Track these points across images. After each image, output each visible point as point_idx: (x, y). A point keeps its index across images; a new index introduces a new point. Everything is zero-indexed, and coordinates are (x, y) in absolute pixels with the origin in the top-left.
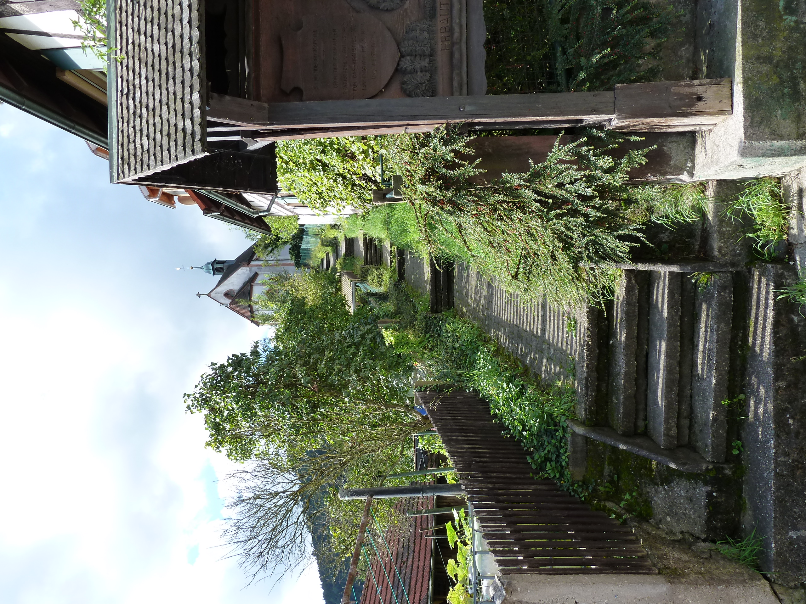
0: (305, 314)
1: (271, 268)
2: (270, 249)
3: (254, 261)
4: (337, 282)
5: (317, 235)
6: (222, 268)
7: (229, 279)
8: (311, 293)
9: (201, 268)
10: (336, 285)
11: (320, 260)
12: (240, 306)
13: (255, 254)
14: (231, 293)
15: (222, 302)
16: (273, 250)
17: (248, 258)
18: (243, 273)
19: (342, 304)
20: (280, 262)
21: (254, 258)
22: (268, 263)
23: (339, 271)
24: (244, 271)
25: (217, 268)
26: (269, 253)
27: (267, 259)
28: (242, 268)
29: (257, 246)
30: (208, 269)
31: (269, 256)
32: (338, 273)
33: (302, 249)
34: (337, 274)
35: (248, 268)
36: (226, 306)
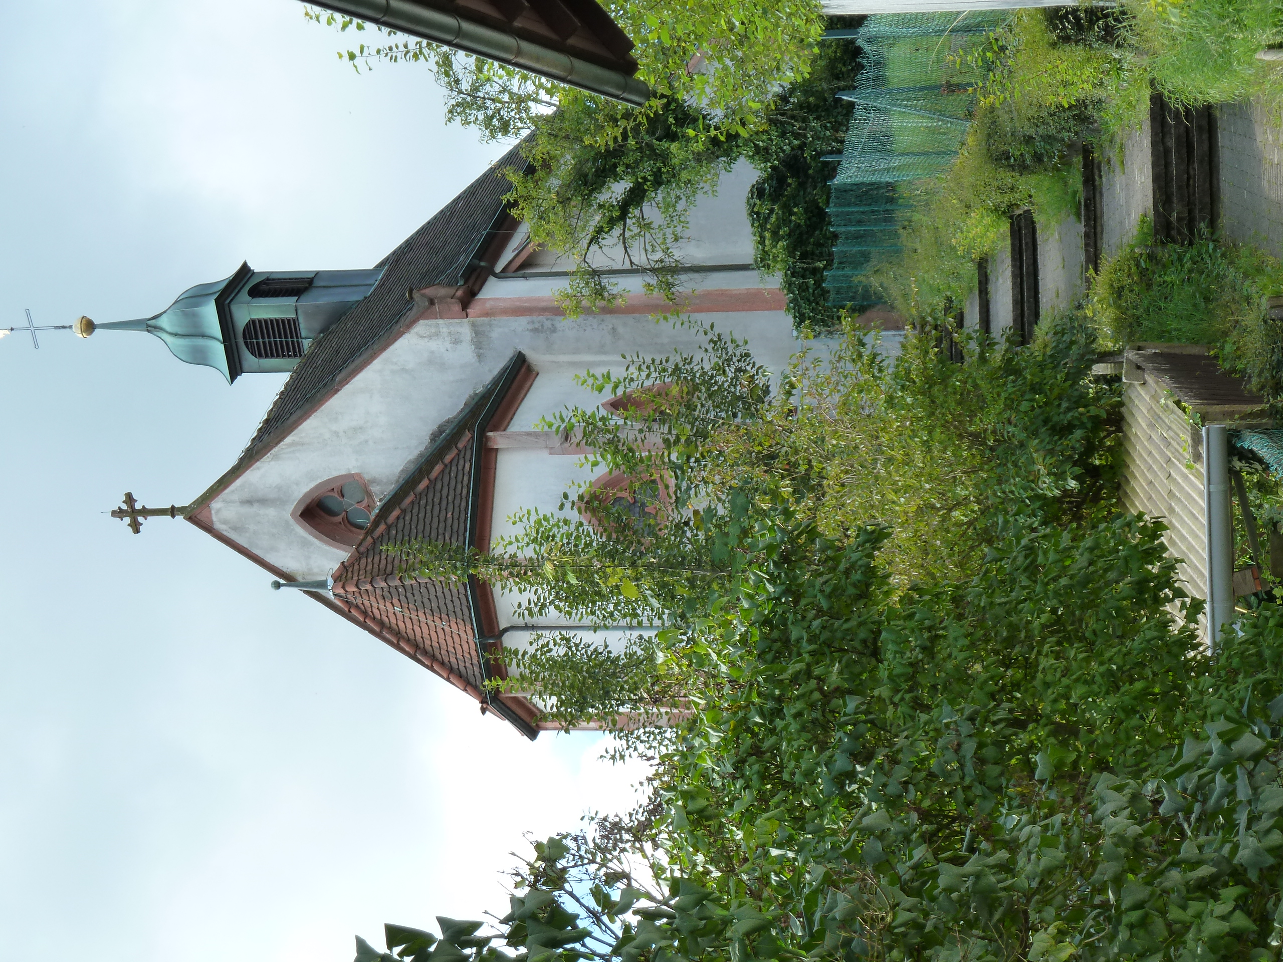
0: (876, 653)
1: (624, 325)
2: (618, 189)
3: (504, 274)
4: (1097, 423)
5: (951, 88)
6: (288, 328)
7: (335, 403)
8: (905, 504)
9: (149, 325)
10: (1090, 449)
11: (969, 270)
12: (407, 595)
13: (514, 224)
14: (351, 503)
15: (288, 562)
16: (636, 196)
17: (464, 260)
18: (434, 362)
19: (1141, 585)
20: (686, 285)
21: (507, 256)
22: (599, 292)
23: (1108, 344)
24: (438, 346)
25: (254, 327)
26: (612, 222)
27: (598, 259)
28: (422, 327)
29: (530, 170)
30: (197, 332)
31: (611, 239)
32: (1104, 357)
33: (845, 190)
34: (1100, 369)
35: (463, 328)
36: (314, 590)
